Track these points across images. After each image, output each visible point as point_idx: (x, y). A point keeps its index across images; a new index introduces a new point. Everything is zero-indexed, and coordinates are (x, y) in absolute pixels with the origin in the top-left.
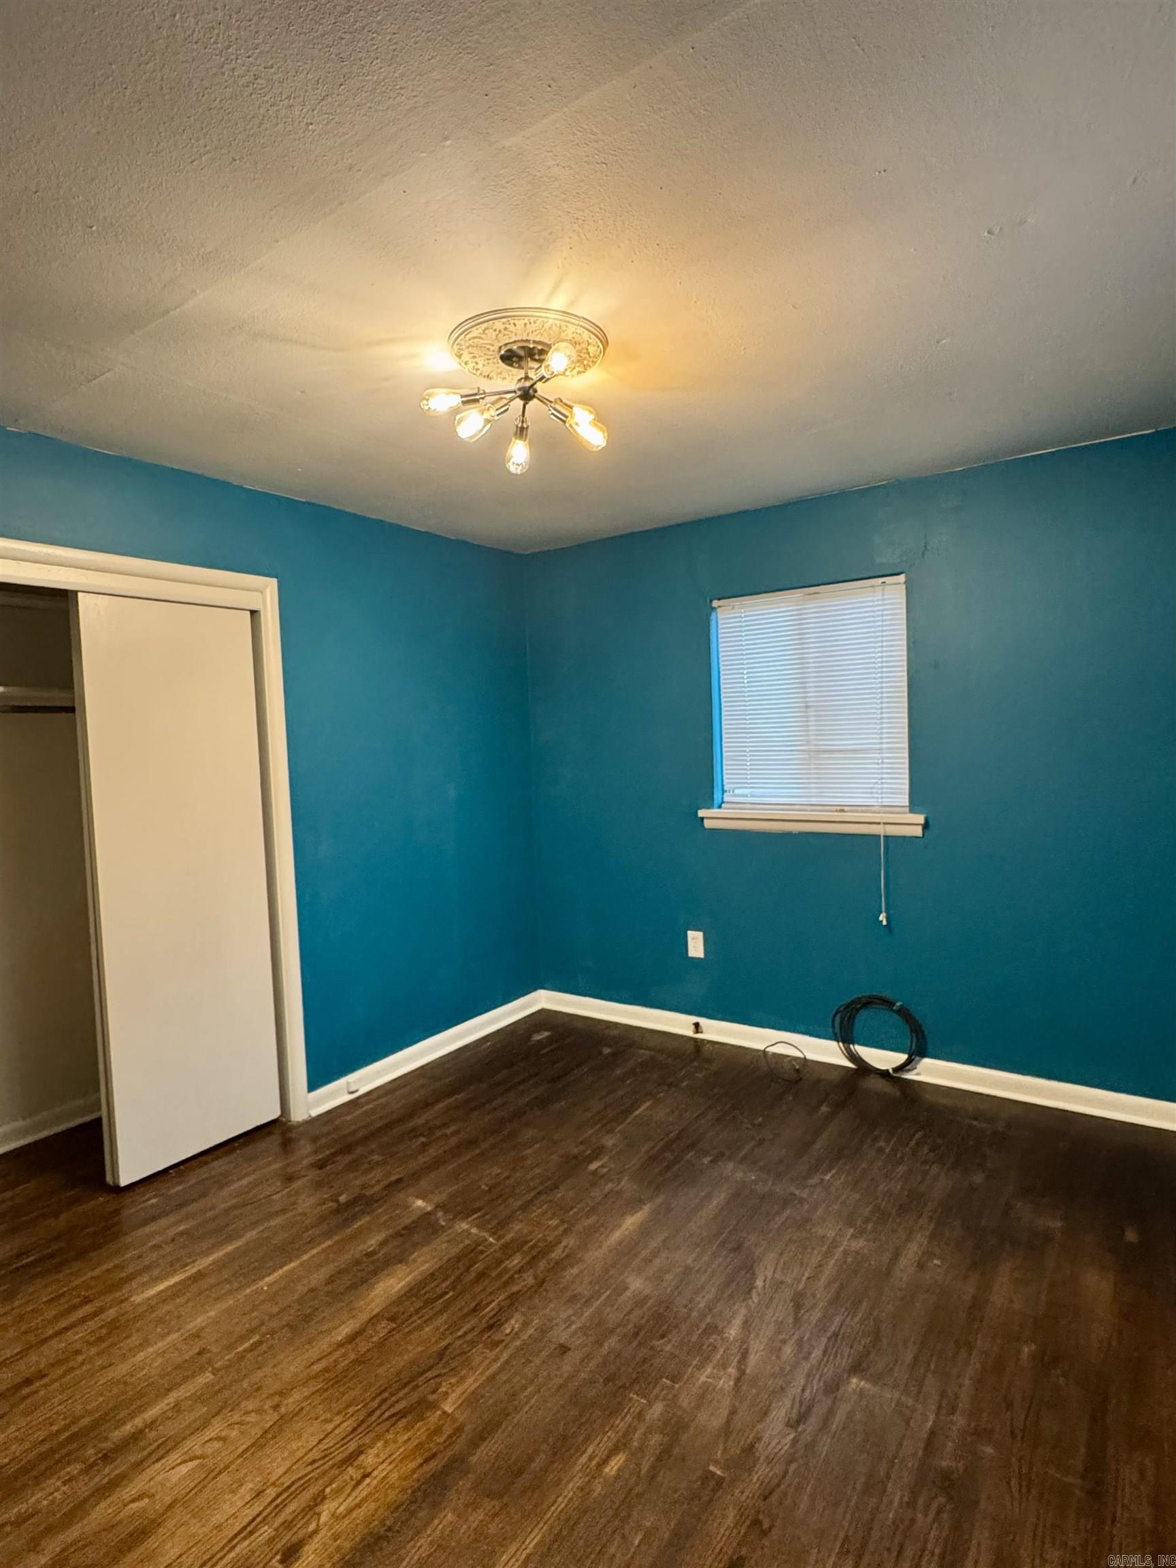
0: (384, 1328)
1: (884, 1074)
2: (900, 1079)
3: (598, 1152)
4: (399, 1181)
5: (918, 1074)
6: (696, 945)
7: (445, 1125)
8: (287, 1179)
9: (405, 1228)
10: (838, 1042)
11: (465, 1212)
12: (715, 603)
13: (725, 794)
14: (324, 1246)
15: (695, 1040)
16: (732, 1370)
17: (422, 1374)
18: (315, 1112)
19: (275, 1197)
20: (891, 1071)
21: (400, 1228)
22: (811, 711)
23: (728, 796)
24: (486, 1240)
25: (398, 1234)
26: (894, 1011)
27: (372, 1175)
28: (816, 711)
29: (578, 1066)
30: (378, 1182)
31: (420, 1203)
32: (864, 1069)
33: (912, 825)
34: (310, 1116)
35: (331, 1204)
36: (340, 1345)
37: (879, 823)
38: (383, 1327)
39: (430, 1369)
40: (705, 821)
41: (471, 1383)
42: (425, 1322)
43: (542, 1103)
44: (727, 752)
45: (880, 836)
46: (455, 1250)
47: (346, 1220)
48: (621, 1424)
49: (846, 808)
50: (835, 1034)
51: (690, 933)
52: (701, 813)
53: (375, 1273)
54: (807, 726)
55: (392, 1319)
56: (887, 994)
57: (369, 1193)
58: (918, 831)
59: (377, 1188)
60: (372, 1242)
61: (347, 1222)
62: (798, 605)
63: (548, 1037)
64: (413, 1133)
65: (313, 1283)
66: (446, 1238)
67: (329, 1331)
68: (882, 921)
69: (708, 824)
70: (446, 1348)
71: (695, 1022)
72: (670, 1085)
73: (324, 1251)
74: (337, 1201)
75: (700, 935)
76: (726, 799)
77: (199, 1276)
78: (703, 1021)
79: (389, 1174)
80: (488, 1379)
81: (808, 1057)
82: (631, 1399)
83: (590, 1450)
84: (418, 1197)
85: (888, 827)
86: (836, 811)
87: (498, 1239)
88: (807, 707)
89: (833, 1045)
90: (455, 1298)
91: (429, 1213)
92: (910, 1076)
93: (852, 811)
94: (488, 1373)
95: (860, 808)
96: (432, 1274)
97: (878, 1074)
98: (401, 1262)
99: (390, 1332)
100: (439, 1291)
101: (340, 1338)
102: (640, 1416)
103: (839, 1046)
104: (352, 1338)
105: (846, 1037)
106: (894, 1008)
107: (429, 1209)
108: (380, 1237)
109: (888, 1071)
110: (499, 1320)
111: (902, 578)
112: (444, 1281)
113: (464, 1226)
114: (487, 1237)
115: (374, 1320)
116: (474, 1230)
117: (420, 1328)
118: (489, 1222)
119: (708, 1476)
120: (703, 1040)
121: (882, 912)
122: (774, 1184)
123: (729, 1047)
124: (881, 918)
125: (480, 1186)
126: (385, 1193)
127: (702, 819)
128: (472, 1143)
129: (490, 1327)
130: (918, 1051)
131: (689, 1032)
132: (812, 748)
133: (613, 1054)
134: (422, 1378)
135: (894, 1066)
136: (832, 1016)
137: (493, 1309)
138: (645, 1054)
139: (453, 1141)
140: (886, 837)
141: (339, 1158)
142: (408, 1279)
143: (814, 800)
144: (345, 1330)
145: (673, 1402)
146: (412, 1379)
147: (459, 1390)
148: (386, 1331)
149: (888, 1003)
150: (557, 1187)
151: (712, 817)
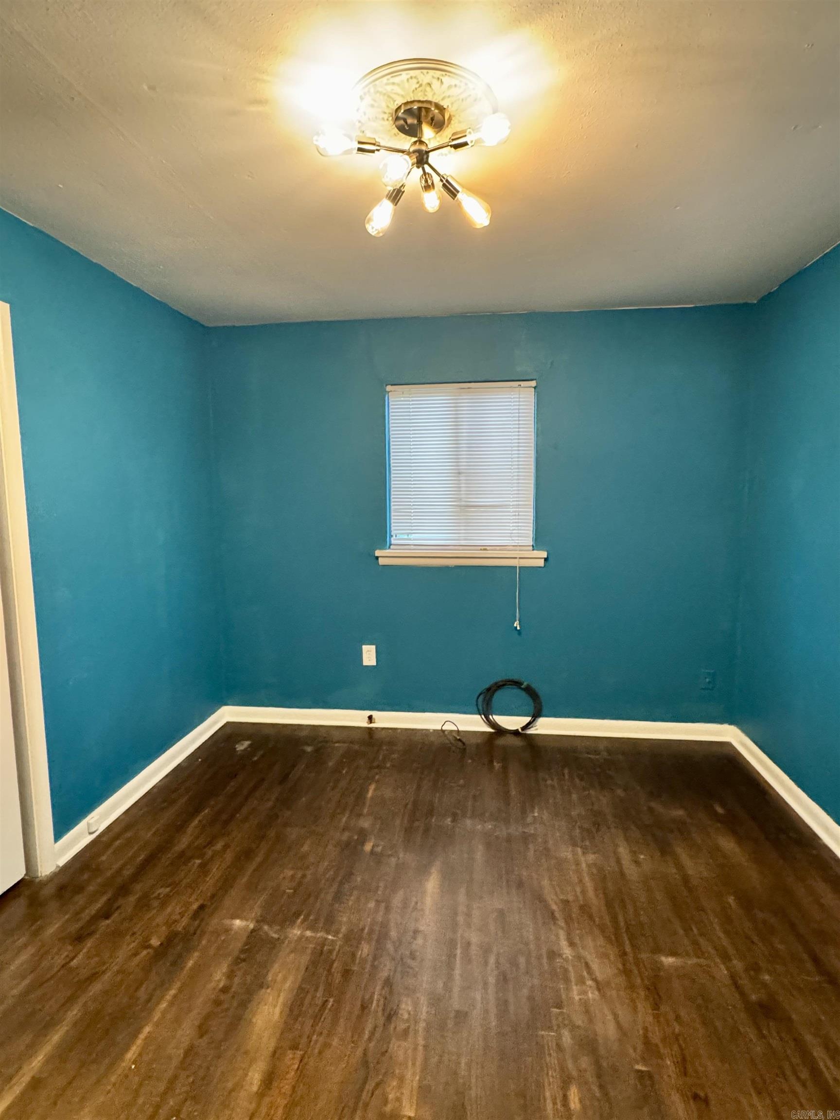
0: (293, 1059)
1: (516, 733)
2: (525, 734)
3: (363, 835)
4: (202, 907)
5: (537, 729)
6: (369, 655)
7: (210, 843)
8: (76, 939)
9: (242, 951)
10: (481, 715)
11: (287, 920)
12: (389, 388)
13: (392, 539)
14: (168, 997)
15: (370, 729)
16: (590, 983)
17: (362, 1090)
18: (62, 861)
19: (74, 963)
20: (520, 730)
21: (236, 953)
22: (462, 477)
23: (395, 540)
24: (326, 939)
25: (238, 961)
26: (522, 689)
27: (169, 910)
28: (466, 476)
29: (294, 766)
30: (182, 915)
31: (238, 923)
32: (500, 731)
33: (537, 558)
34: (58, 866)
35: (145, 952)
36: (261, 1095)
37: (516, 558)
38: (291, 1060)
39: (365, 1082)
40: (380, 559)
41: (412, 1078)
42: (328, 1035)
43: (285, 802)
44: (394, 505)
45: (516, 567)
46: (305, 959)
47: (174, 963)
48: (552, 1060)
49: (488, 548)
50: (478, 710)
51: (364, 647)
52: (378, 553)
53: (244, 1005)
54: (460, 487)
55: (295, 1047)
56: (515, 677)
57: (179, 928)
58: (541, 563)
59: (185, 921)
60: (219, 976)
61: (177, 963)
62: (455, 396)
63: (250, 746)
64: (183, 858)
65: (185, 1043)
66: (288, 950)
67: (238, 1086)
68: (516, 627)
69: (382, 561)
70: (365, 1054)
71: (369, 715)
72: (378, 767)
73: (171, 1004)
74: (149, 947)
75: (373, 648)
76: (393, 542)
77: (36, 1084)
78: (375, 714)
79: (187, 905)
80: (422, 1071)
81: (460, 729)
82: (543, 1036)
83: (548, 1094)
84: (234, 917)
85: (521, 560)
86: (481, 550)
87: (336, 933)
88: (459, 473)
89: (477, 717)
90: (338, 1002)
91: (253, 931)
92: (531, 731)
93: (492, 550)
94: (419, 1063)
95: (498, 548)
96: (300, 988)
97: (511, 733)
98: (261, 986)
99: (301, 1061)
100: (319, 1002)
101: (255, 1088)
102: (559, 1047)
103: (481, 717)
104: (269, 1080)
105: (486, 711)
106: (523, 687)
107: (252, 926)
108: (224, 968)
109: (518, 730)
110: (392, 1010)
111: (534, 383)
112: (316, 990)
113: (296, 932)
114: (325, 936)
115: (276, 1055)
116: (308, 933)
117: (326, 1045)
118: (316, 920)
119: (640, 1074)
120: (377, 728)
121: (516, 621)
122: (507, 829)
123: (399, 731)
124: (515, 625)
125: (285, 892)
126: (197, 923)
127: (377, 558)
128: (247, 854)
129: (389, 1018)
130: (537, 714)
131: (365, 724)
132: (463, 503)
133: (317, 751)
134: (365, 1093)
135: (522, 726)
136: (475, 699)
137: (378, 1001)
138: (341, 747)
139: (229, 856)
140: (520, 568)
141: (120, 901)
142: (281, 999)
143: (463, 543)
144: (255, 1077)
145: (573, 1028)
146: (358, 1097)
147: (406, 1091)
148: (297, 1062)
149: (517, 684)
150: (351, 874)
151: (385, 556)
